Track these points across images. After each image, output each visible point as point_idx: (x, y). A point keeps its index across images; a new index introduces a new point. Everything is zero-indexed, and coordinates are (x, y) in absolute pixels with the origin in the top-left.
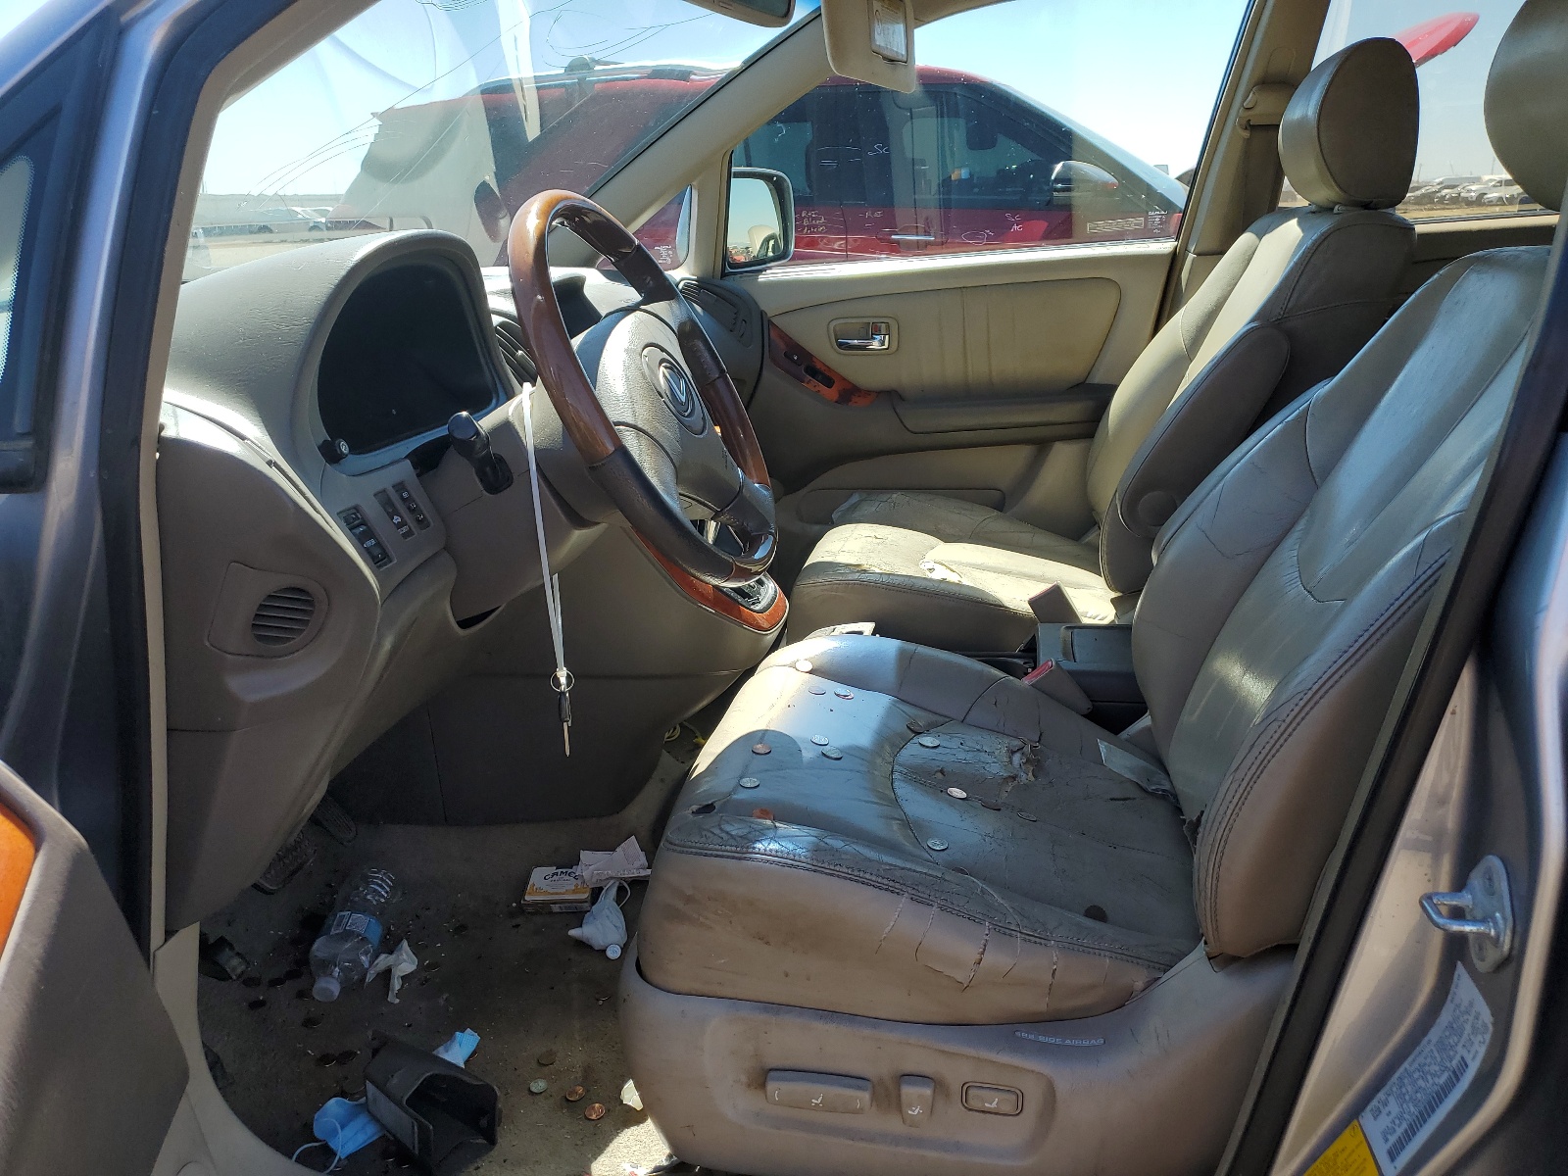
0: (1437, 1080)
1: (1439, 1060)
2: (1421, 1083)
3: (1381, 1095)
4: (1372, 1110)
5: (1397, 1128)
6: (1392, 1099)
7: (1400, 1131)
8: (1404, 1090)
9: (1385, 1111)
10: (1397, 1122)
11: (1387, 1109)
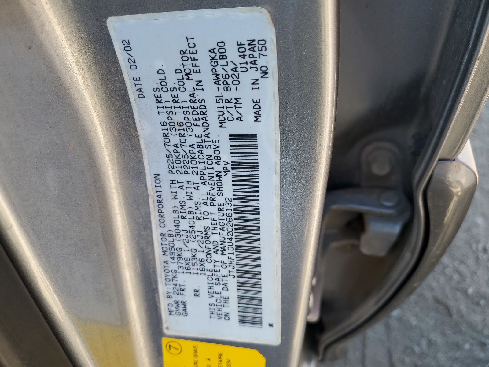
0: (220, 200)
1: (196, 178)
2: (200, 225)
3: (162, 289)
4: (170, 312)
5: (225, 294)
6: (181, 279)
7: (233, 293)
8: (187, 255)
9: (189, 297)
10: (218, 289)
11: (189, 292)
